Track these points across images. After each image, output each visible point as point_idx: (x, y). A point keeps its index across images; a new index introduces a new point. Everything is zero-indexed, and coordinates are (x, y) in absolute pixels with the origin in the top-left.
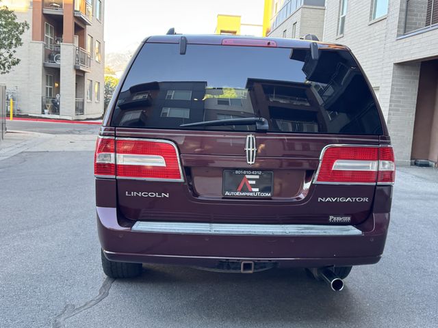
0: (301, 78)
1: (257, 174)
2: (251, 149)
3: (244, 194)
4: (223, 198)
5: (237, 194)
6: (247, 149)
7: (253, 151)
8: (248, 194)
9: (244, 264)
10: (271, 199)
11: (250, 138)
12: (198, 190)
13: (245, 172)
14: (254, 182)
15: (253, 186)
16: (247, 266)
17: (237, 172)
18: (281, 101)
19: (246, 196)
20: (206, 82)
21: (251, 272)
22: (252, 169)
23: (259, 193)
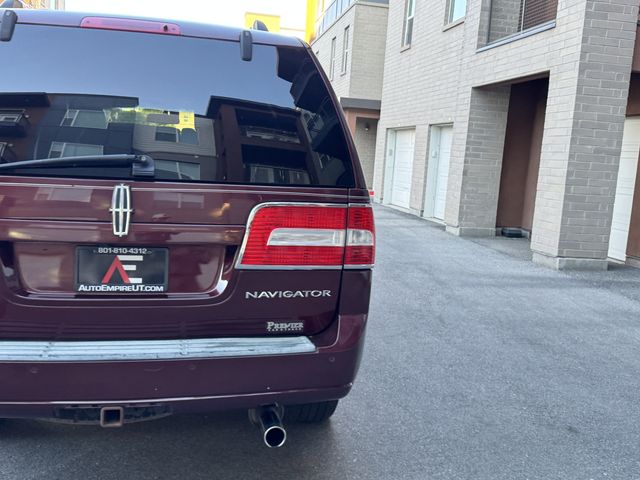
1: (139, 254)
2: (121, 210)
3: (114, 288)
4: (77, 297)
5: (102, 288)
6: (114, 210)
7: (125, 214)
8: (121, 288)
9: (107, 412)
10: (166, 296)
11: (119, 190)
12: (29, 282)
13: (116, 250)
14: (133, 268)
15: (132, 274)
16: (112, 415)
17: (101, 250)
18: (265, 136)
19: (118, 291)
21: (118, 424)
23: (142, 286)
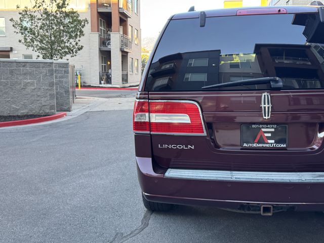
0: (302, 41)
1: (272, 128)
2: (267, 106)
3: (260, 145)
4: (241, 149)
5: (255, 145)
6: (263, 106)
7: (268, 107)
8: (264, 145)
9: (264, 208)
10: (286, 150)
11: (265, 95)
12: (219, 142)
13: (261, 126)
14: (270, 135)
15: (269, 138)
16: (266, 210)
17: (253, 126)
19: (263, 147)
20: (220, 50)
21: (270, 214)
22: (267, 123)
23: (274, 144)
